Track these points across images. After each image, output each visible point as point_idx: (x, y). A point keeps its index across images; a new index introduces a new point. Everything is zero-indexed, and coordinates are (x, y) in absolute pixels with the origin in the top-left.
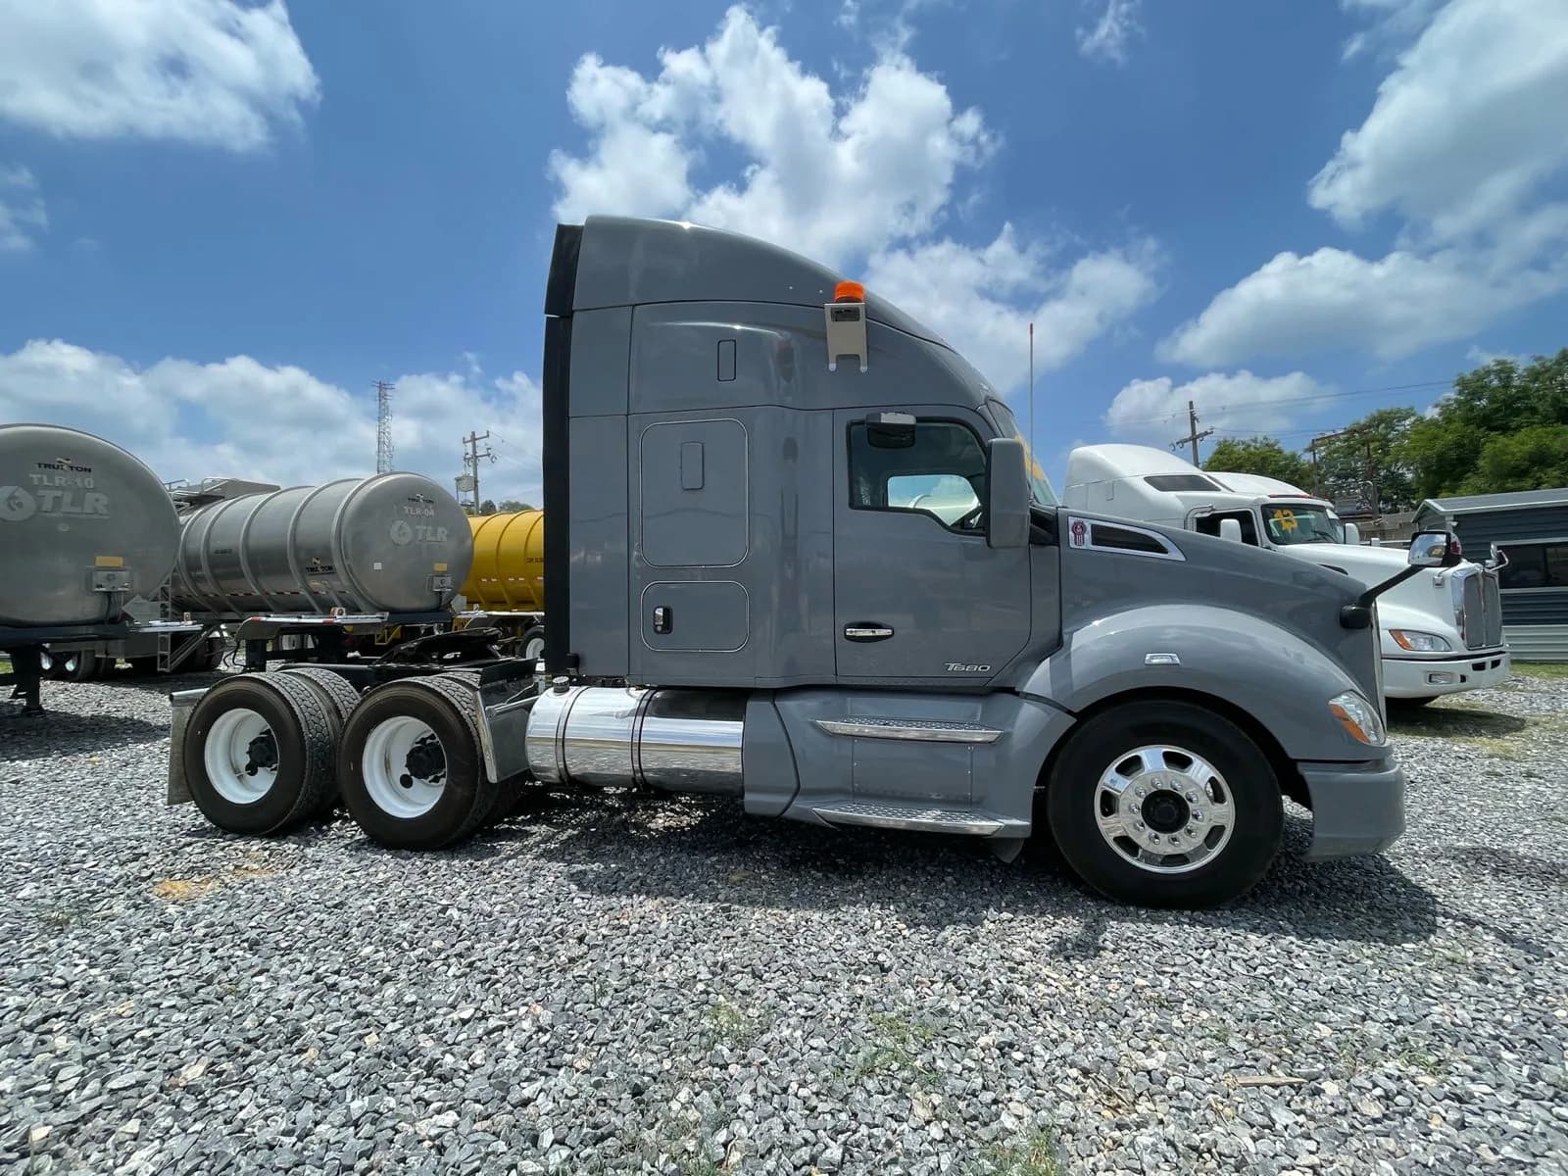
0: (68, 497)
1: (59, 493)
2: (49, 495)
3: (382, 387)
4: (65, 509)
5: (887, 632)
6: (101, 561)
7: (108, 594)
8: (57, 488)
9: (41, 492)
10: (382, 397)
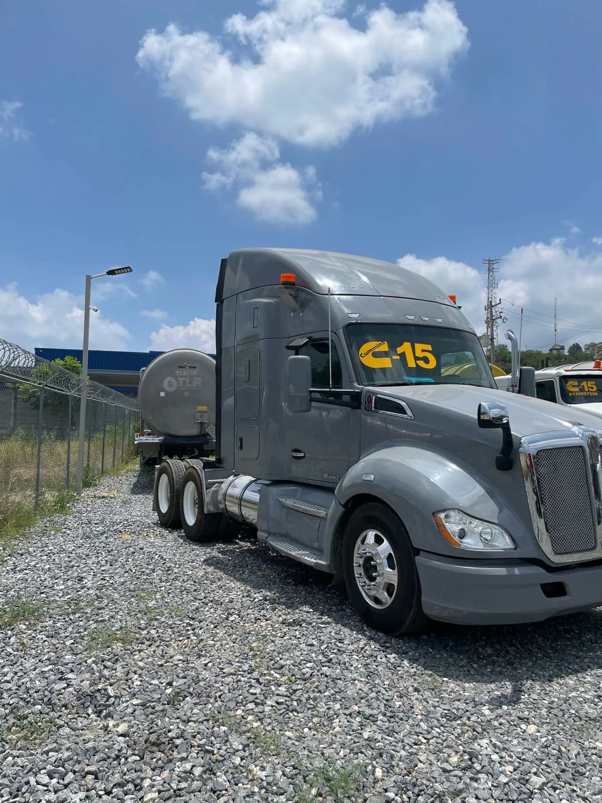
0: (188, 380)
1: (184, 379)
2: (181, 379)
3: (490, 262)
4: (187, 385)
5: (302, 455)
6: (200, 408)
7: (201, 423)
8: (184, 376)
9: (179, 379)
10: (490, 270)
